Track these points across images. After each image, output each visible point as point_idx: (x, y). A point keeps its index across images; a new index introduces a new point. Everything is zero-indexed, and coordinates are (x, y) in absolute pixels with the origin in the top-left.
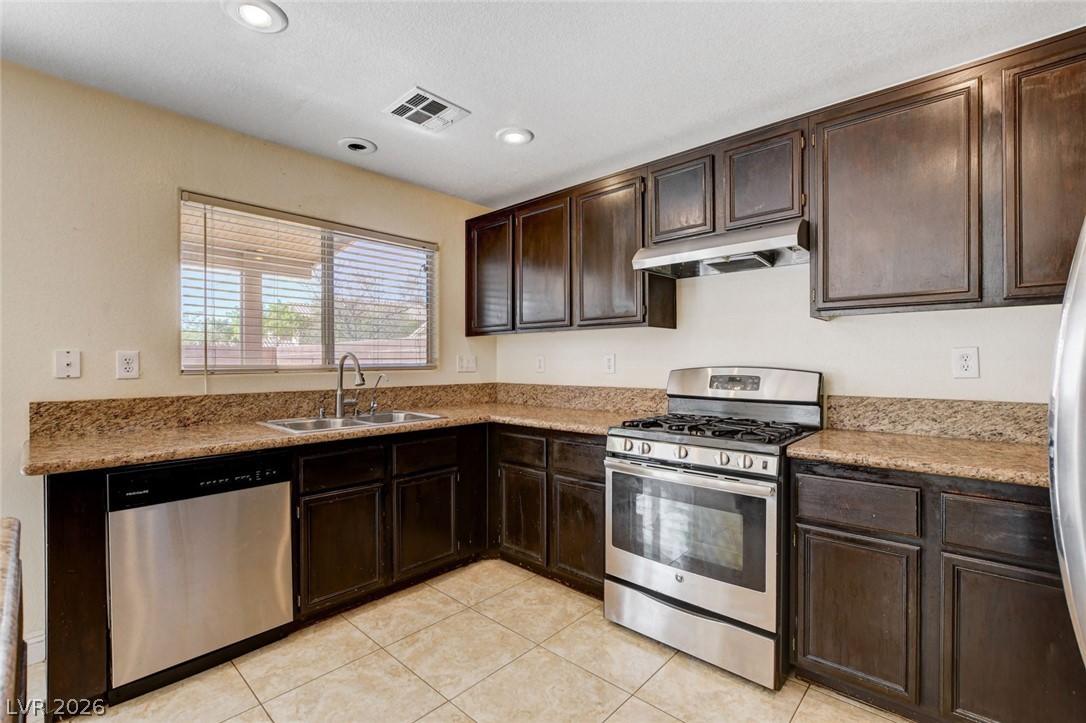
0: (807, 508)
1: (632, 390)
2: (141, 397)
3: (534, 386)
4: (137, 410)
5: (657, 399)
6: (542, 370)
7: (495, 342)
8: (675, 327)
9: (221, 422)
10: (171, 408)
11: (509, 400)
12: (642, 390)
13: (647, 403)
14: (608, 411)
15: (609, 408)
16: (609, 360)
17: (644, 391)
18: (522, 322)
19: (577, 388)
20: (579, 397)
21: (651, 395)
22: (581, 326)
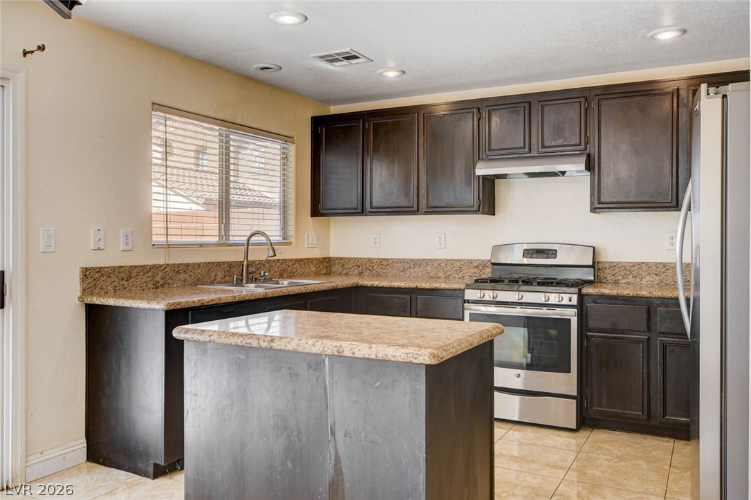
0: (592, 323)
1: (460, 261)
2: (136, 264)
3: (370, 260)
4: (133, 275)
5: (481, 267)
6: (377, 246)
7: (329, 222)
8: (494, 214)
9: (175, 285)
10: (150, 274)
11: (345, 272)
12: (468, 261)
13: (473, 270)
14: (439, 277)
15: (440, 275)
16: (440, 238)
17: (470, 262)
18: (371, 207)
19: (411, 260)
20: (414, 267)
21: (476, 265)
22: (426, 213)
